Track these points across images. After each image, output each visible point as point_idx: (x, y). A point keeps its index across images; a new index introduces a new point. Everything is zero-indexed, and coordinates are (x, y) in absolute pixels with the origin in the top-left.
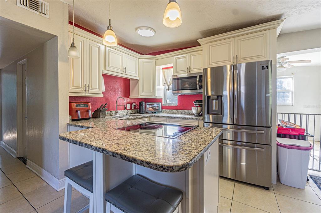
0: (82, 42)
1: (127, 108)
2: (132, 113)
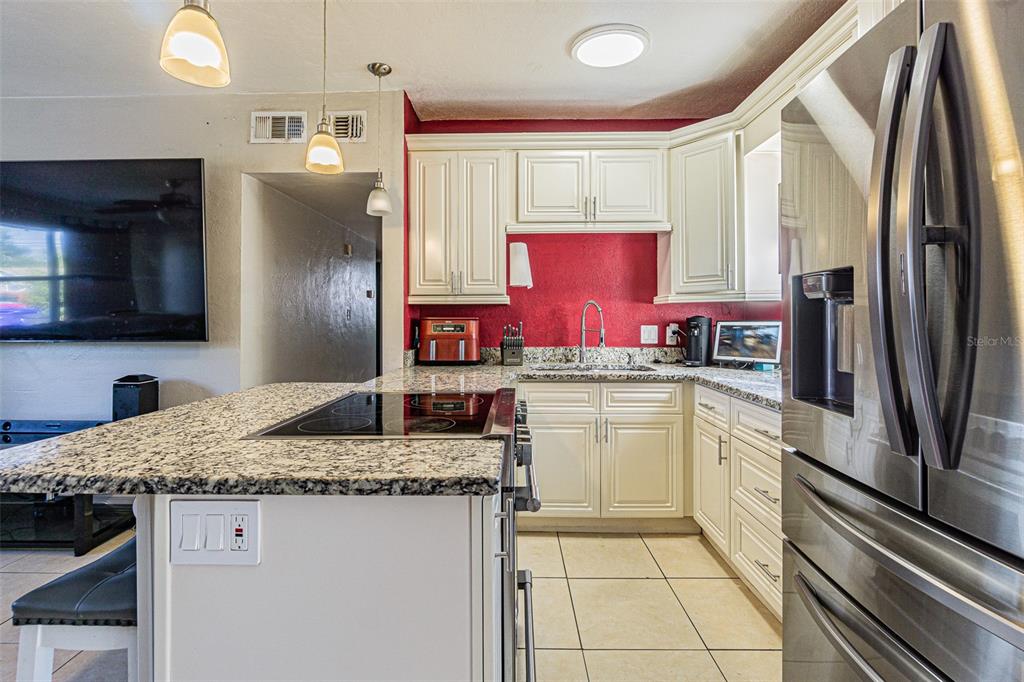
0: (446, 165)
1: (643, 342)
2: (662, 359)
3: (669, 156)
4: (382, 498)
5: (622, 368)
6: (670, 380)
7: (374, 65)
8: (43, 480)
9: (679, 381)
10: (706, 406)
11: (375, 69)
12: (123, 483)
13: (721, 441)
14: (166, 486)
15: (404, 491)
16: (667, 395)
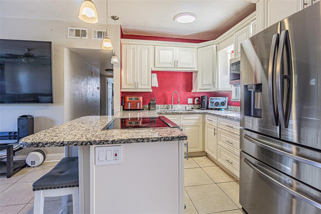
0: (133, 49)
1: (188, 103)
2: (194, 108)
3: (197, 50)
4: (159, 142)
5: (183, 110)
6: (199, 113)
7: (113, 16)
8: (56, 143)
9: (201, 114)
10: (210, 120)
11: (113, 18)
12: (83, 142)
13: (215, 129)
14: (96, 142)
15: (164, 140)
16: (198, 118)
